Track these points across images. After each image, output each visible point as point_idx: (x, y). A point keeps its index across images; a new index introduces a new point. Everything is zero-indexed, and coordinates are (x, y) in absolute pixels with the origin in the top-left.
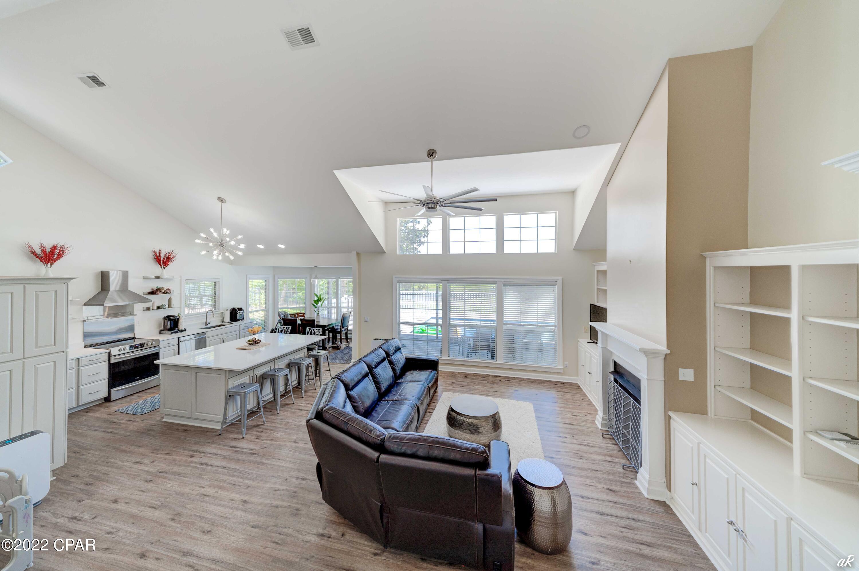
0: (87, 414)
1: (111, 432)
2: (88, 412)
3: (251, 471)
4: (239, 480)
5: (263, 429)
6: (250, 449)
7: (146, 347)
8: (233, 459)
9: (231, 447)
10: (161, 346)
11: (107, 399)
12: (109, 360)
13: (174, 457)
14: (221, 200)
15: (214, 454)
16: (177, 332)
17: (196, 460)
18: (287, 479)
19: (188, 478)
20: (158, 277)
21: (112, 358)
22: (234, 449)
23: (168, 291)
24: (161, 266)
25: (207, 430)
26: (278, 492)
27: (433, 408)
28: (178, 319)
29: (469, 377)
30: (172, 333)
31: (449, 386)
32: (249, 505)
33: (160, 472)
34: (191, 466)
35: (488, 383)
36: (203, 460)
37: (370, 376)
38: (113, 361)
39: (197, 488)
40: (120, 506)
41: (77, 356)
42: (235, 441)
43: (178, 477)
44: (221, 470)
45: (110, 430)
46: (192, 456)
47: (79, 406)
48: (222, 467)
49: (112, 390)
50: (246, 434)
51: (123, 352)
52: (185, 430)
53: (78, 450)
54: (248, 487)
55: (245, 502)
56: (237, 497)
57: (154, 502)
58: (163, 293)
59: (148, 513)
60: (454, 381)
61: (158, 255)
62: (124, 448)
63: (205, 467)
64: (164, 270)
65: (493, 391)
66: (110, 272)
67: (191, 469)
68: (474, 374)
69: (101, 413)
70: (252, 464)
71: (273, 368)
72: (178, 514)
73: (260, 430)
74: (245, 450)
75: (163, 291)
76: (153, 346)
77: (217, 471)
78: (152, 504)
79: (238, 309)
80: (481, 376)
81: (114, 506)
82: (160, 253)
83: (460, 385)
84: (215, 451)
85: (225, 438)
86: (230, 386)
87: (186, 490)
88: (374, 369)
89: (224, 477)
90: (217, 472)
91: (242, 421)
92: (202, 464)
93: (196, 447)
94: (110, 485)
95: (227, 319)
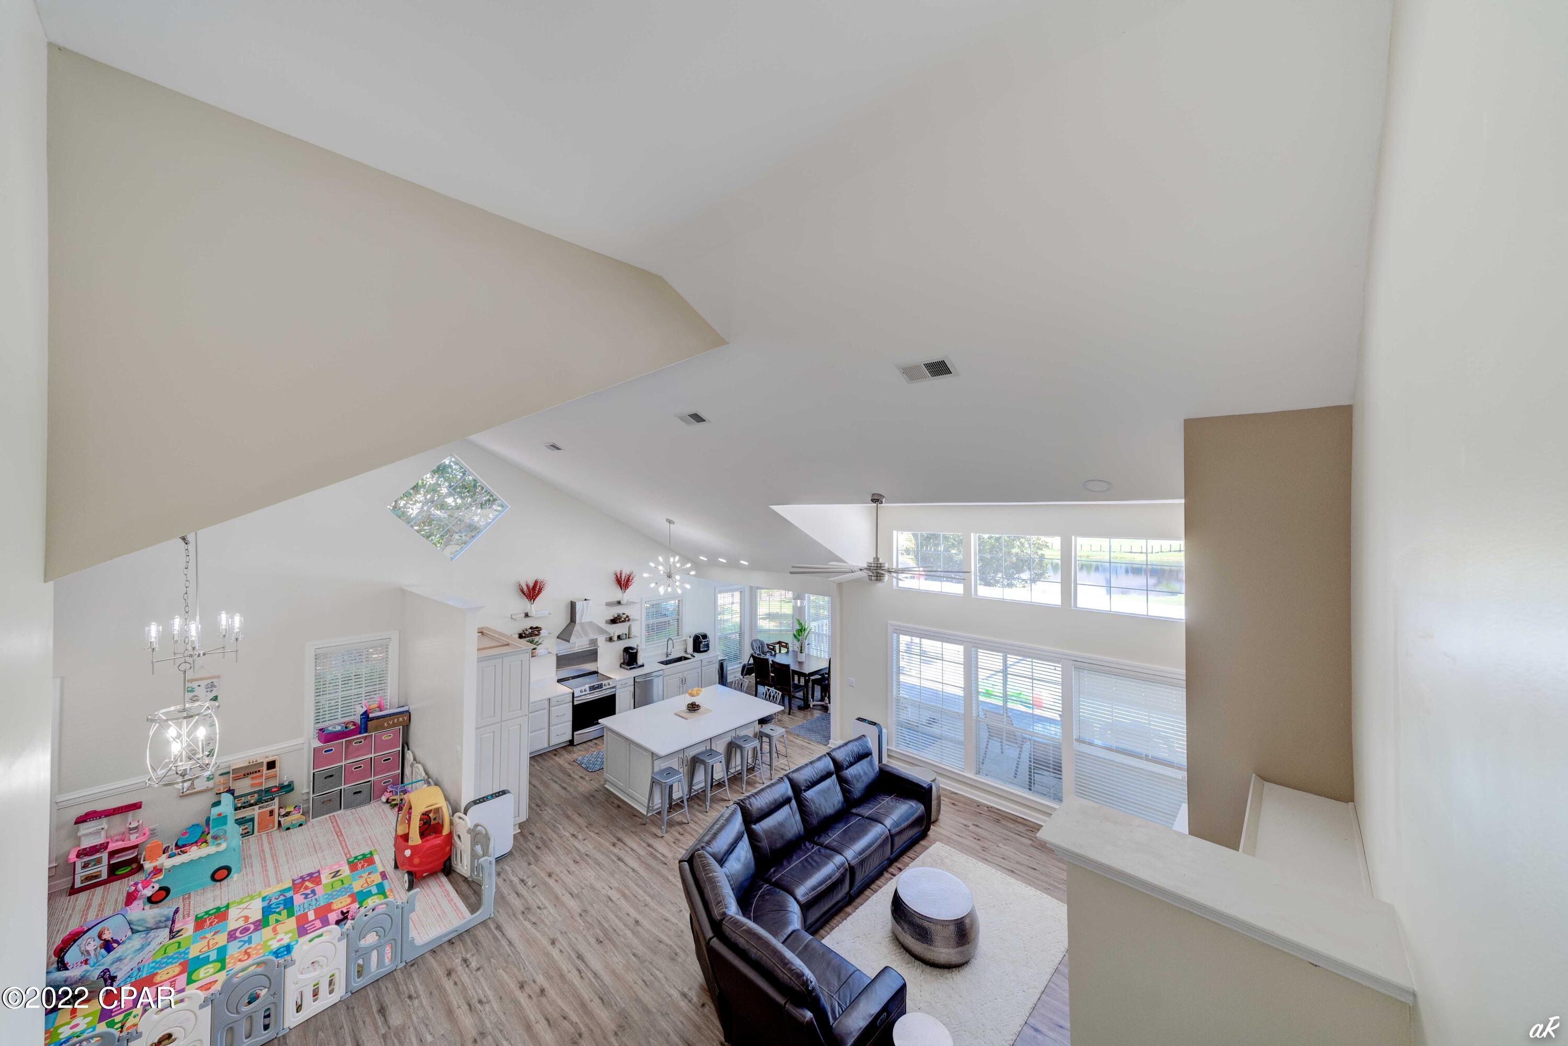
0: (553, 757)
1: (565, 789)
2: (555, 755)
3: (654, 886)
4: (641, 892)
5: (685, 830)
6: (664, 856)
7: (604, 688)
8: (645, 863)
9: (649, 845)
10: (617, 687)
11: (571, 743)
12: (573, 702)
13: (601, 840)
14: (670, 522)
15: (632, 850)
16: (635, 668)
17: (616, 850)
18: (681, 911)
19: (604, 871)
20: (619, 603)
21: (575, 699)
22: (650, 849)
23: (627, 619)
24: (621, 588)
25: (636, 813)
26: (668, 924)
27: (902, 867)
28: (637, 653)
29: (1004, 822)
30: (631, 669)
31: (955, 831)
32: (639, 928)
33: (587, 855)
34: (610, 857)
35: (1032, 845)
36: (622, 854)
37: (793, 802)
38: (576, 703)
39: (607, 888)
40: (551, 882)
41: (548, 697)
42: (655, 838)
43: (598, 868)
44: (631, 873)
45: (565, 785)
46: (614, 845)
47: (549, 747)
48: (633, 870)
49: (575, 733)
50: (667, 832)
51: (584, 693)
52: (619, 807)
53: (540, 803)
54: (646, 905)
55: (637, 922)
56: (633, 913)
57: (573, 889)
58: (623, 621)
59: (566, 898)
60: (970, 824)
61: (619, 576)
62: (569, 813)
63: (620, 863)
64: (624, 594)
65: (1029, 867)
66: (577, 603)
67: (610, 861)
68: (1019, 820)
69: (563, 760)
70: (658, 876)
71: (709, 748)
72: (585, 911)
73: (681, 830)
74: (659, 855)
75: (623, 619)
76: (610, 686)
77: (628, 872)
78: (571, 889)
79: (702, 636)
80: (1028, 826)
81: (547, 879)
82: (621, 574)
83: (975, 836)
84: (635, 846)
85: (647, 831)
86: (657, 769)
87: (598, 885)
88: (805, 791)
89: (631, 884)
90: (627, 875)
91: (662, 813)
92: (619, 859)
93: (621, 834)
94: (550, 855)
95: (690, 649)
